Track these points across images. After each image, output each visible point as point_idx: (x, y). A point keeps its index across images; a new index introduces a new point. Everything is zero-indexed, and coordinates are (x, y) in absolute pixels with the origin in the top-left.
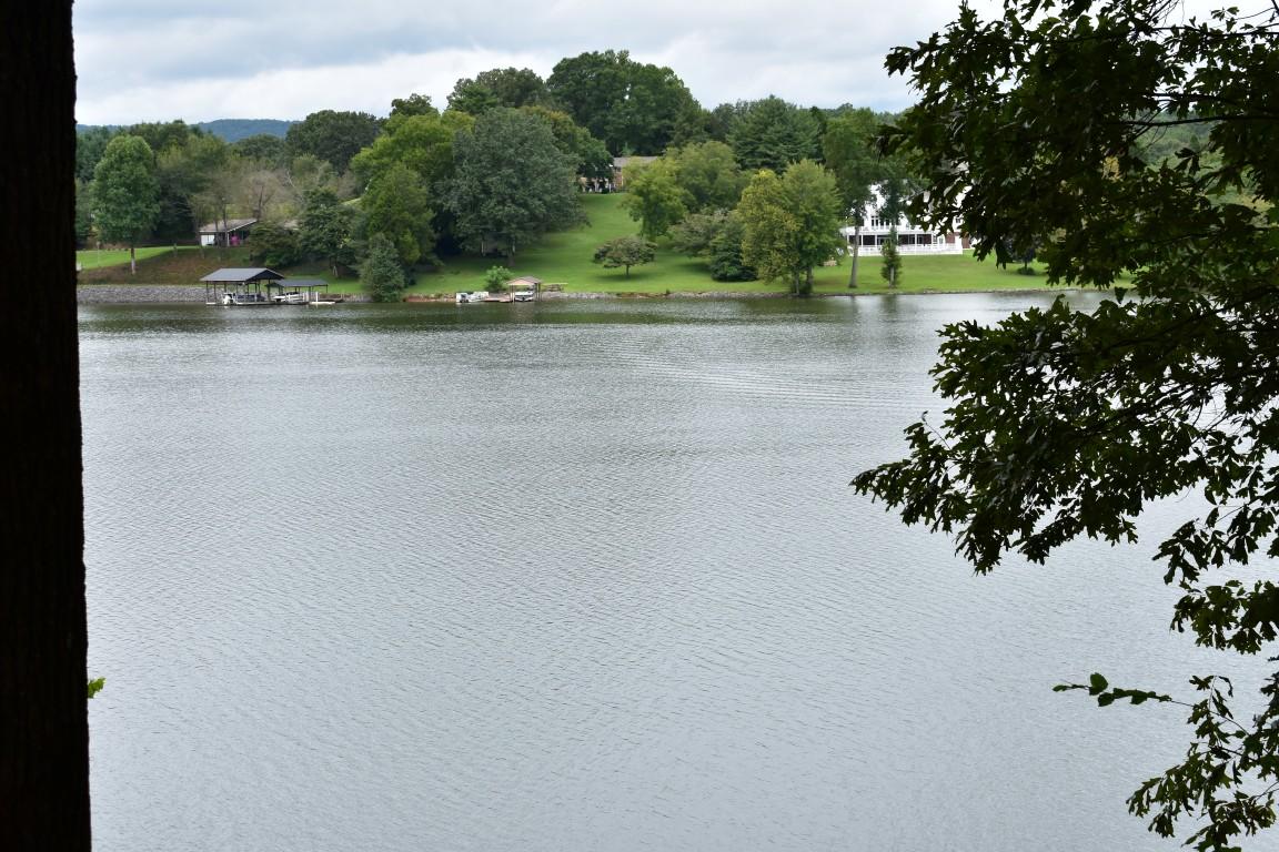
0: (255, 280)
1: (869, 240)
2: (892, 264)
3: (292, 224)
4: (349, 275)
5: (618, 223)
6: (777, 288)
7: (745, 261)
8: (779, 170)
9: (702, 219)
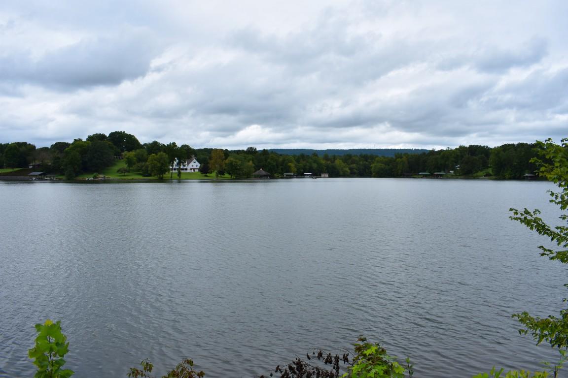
0: (40, 175)
1: (175, 169)
2: (179, 174)
3: (50, 164)
4: (63, 175)
5: (123, 165)
6: (155, 178)
7: (149, 172)
8: (156, 154)
9: (140, 164)
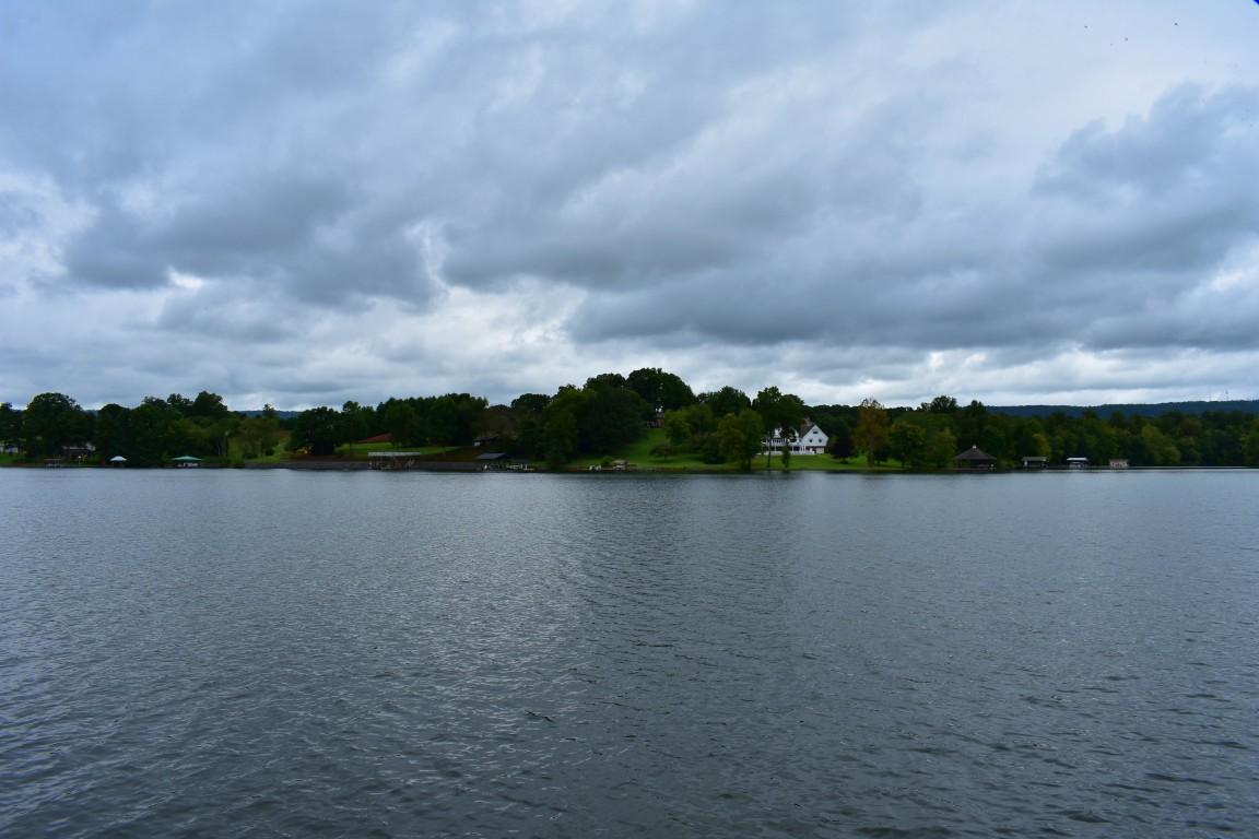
0: (498, 459)
2: (786, 458)
3: (515, 436)
4: (542, 459)
5: (660, 438)
7: (721, 453)
8: (737, 413)
9: (699, 437)
